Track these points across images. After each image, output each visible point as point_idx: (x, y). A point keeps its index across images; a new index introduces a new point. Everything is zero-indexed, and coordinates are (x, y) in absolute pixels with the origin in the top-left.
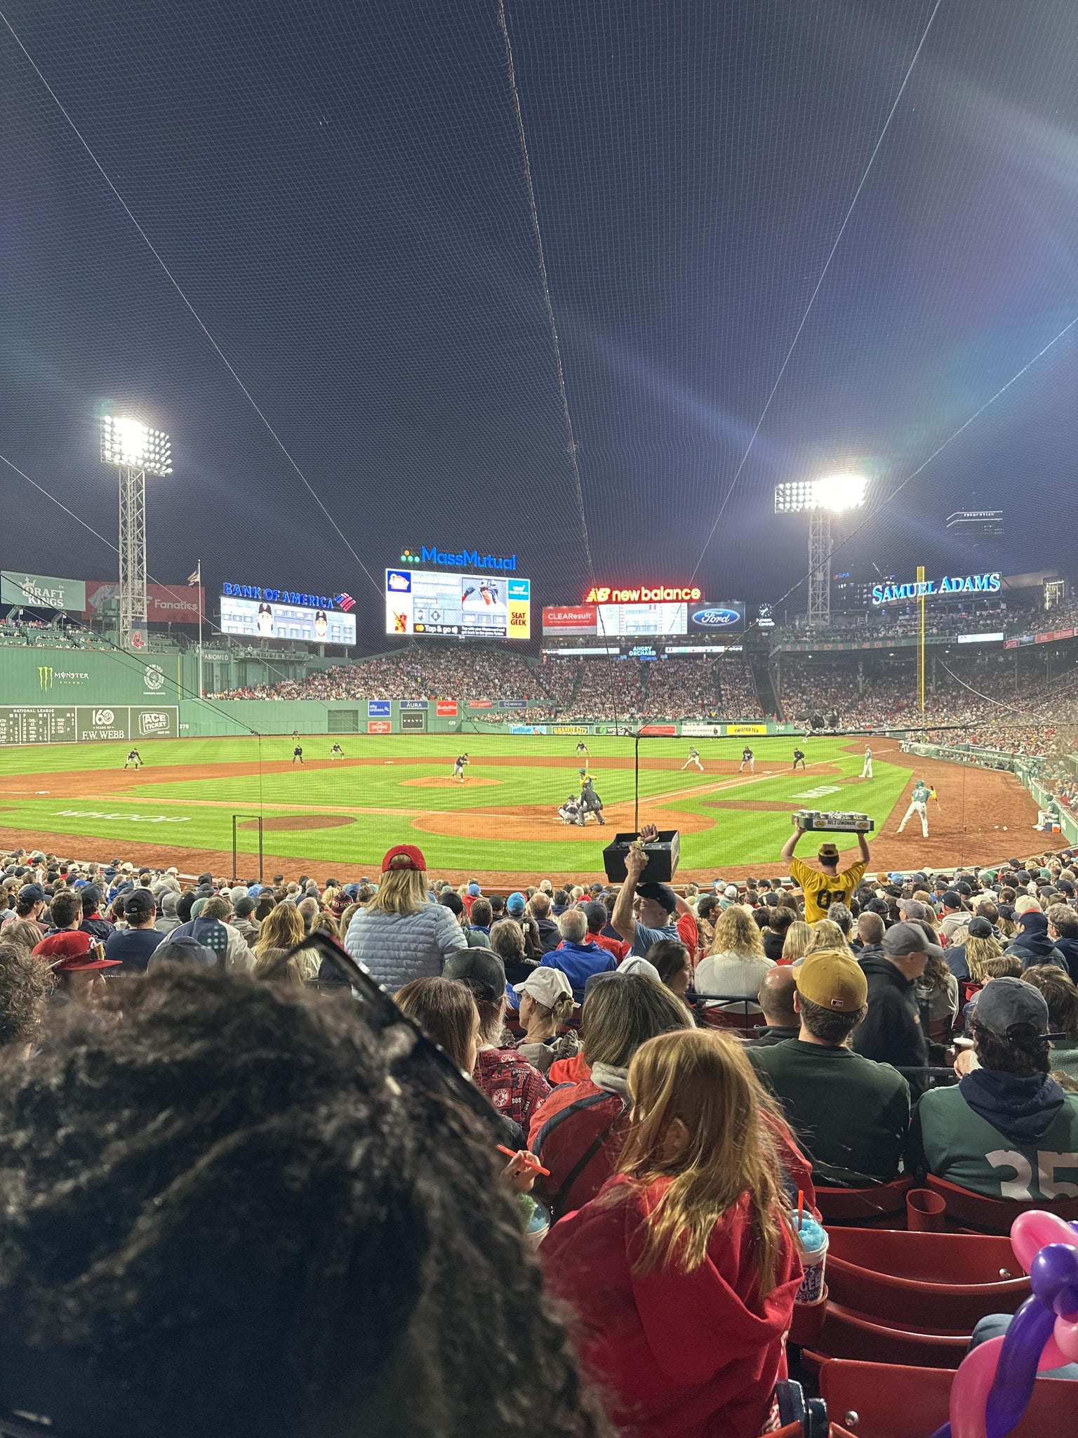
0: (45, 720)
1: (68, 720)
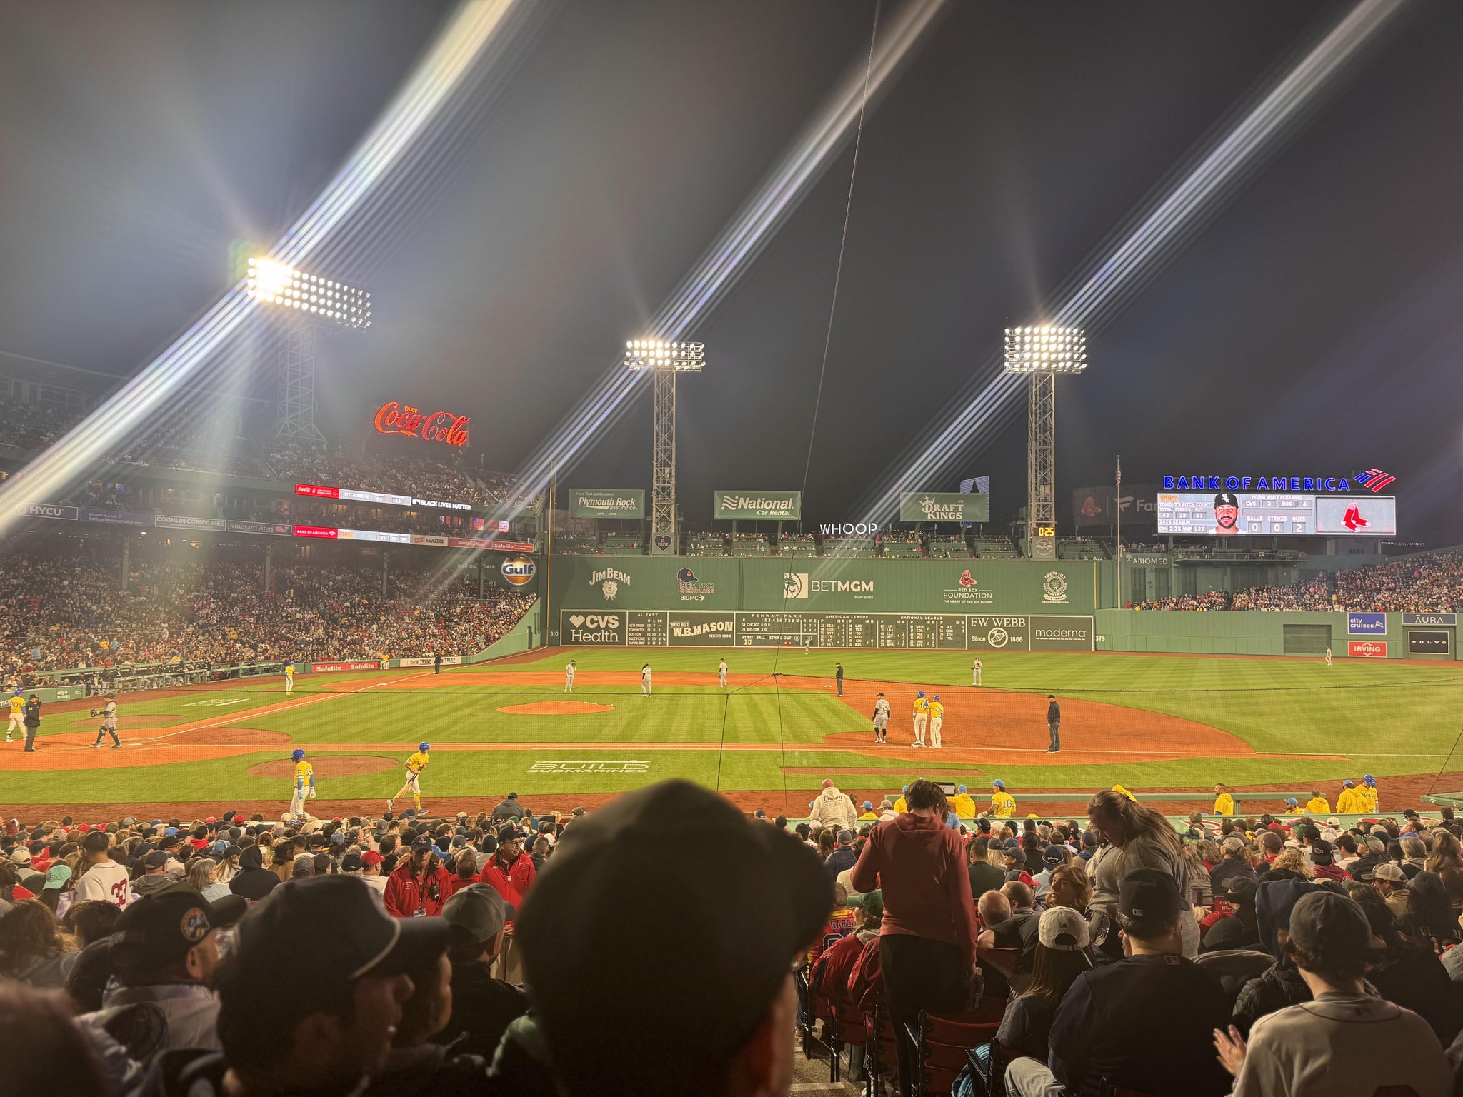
0: (931, 625)
1: (957, 628)
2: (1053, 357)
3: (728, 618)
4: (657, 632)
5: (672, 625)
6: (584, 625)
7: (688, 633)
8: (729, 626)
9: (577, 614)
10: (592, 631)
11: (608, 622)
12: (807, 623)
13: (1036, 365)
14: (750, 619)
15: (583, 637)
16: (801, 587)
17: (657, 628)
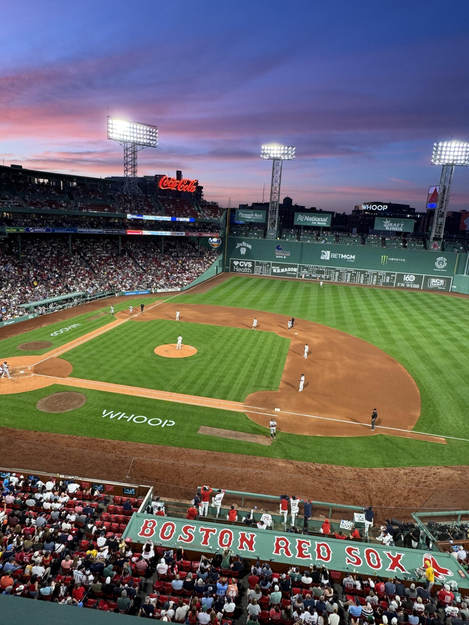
0: (381, 277)
1: (392, 278)
2: (455, 158)
3: (296, 266)
4: (267, 270)
5: (273, 267)
6: (238, 265)
7: (279, 271)
8: (295, 270)
9: (236, 261)
10: (241, 267)
11: (248, 265)
12: (328, 271)
13: (446, 161)
14: (304, 267)
15: (238, 270)
16: (327, 255)
17: (267, 268)
